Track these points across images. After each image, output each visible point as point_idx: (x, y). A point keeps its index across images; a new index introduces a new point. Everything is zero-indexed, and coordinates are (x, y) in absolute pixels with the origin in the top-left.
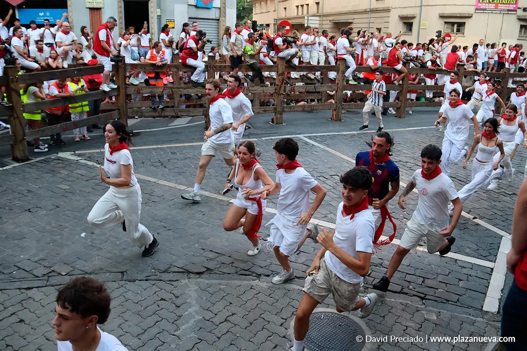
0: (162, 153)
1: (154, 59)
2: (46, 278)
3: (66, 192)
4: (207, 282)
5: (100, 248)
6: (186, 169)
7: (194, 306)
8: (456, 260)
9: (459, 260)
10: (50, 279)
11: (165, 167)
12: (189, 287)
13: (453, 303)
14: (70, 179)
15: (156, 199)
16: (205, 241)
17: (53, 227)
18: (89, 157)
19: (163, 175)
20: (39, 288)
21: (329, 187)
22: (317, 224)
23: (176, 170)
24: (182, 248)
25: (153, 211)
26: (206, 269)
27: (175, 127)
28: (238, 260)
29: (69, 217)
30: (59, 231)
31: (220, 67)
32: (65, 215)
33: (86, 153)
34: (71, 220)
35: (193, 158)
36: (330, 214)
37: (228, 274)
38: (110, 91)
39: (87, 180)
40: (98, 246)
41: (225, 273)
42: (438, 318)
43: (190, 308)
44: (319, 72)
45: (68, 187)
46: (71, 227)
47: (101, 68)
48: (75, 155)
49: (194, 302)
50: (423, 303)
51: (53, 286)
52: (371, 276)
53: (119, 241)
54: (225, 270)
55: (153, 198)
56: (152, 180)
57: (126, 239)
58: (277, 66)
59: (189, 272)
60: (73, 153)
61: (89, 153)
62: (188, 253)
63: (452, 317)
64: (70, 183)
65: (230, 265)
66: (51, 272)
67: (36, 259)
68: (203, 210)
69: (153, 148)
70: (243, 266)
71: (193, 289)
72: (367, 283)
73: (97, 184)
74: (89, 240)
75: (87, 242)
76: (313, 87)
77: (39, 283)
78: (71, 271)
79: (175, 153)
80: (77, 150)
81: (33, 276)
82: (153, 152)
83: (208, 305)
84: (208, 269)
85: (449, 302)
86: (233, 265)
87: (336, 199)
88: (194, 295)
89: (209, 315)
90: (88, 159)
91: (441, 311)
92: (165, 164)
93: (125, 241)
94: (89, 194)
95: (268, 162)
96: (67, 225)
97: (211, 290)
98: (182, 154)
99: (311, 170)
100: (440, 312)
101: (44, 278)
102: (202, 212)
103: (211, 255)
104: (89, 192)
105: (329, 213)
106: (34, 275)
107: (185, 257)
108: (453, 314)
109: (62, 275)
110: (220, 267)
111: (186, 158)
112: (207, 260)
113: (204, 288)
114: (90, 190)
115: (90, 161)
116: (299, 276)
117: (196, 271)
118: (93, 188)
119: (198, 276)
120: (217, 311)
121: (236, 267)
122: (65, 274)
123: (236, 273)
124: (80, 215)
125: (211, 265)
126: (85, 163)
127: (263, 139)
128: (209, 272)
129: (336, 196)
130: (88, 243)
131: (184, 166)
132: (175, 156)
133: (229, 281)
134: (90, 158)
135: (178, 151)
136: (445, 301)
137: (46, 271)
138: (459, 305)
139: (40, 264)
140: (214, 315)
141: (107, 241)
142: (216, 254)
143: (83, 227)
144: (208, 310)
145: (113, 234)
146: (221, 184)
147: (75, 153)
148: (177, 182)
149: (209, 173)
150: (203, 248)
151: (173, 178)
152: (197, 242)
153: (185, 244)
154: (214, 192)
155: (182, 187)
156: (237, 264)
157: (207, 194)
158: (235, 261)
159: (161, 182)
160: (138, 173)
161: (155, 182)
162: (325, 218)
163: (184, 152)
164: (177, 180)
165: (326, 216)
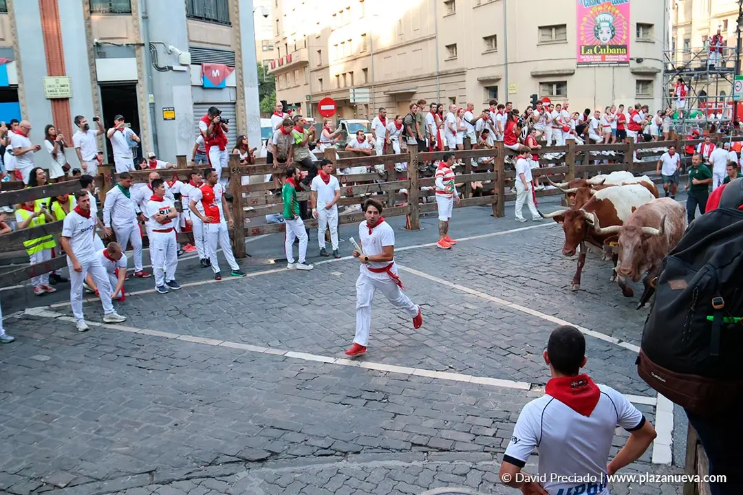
0: (178, 296)
3: (46, 365)
4: (274, 471)
5: (112, 442)
6: (215, 315)
11: (186, 316)
12: (251, 482)
14: (50, 346)
15: (181, 363)
16: (260, 415)
17: (35, 419)
19: (185, 328)
23: (203, 319)
24: (230, 427)
25: (180, 380)
26: (270, 454)
27: (189, 258)
28: (312, 436)
29: (58, 401)
30: (45, 423)
31: (248, 169)
32: (50, 399)
33: (66, 307)
34: (61, 406)
35: (223, 300)
36: (426, 358)
37: (302, 456)
39: (75, 345)
40: (107, 438)
41: (298, 456)
45: (48, 358)
46: (63, 416)
48: (51, 310)
52: (497, 435)
53: (137, 428)
54: (296, 452)
55: (175, 362)
56: (170, 335)
57: (148, 424)
59: (247, 461)
60: (46, 307)
62: (240, 433)
64: (49, 352)
65: (303, 443)
66: (41, 486)
67: (16, 468)
68: (250, 371)
70: (320, 443)
71: (257, 484)
72: (494, 447)
73: (92, 350)
74: (94, 431)
75: (89, 434)
76: (377, 187)
78: (76, 479)
79: (197, 295)
80: (53, 304)
84: (273, 453)
86: (307, 443)
87: (431, 337)
88: (259, 492)
92: (184, 312)
93: (147, 427)
94: (82, 364)
95: (330, 295)
96: (56, 413)
97: (282, 482)
98: (204, 296)
102: (249, 374)
103: (274, 433)
104: (81, 362)
105: (424, 357)
106: (14, 494)
107: (236, 440)
109: (60, 487)
110: (289, 448)
111: (213, 301)
112: (270, 440)
113: (272, 481)
114: (82, 358)
116: (400, 448)
117: (256, 459)
118: (85, 356)
119: (260, 464)
121: (312, 446)
122: (64, 485)
123: (312, 454)
124: (72, 396)
125: (276, 447)
126: (68, 321)
128: (275, 456)
129: (431, 333)
130: (93, 436)
131: (212, 311)
132: (197, 300)
133: (306, 466)
135: (199, 292)
137: (34, 485)
139: (23, 476)
141: (120, 430)
142: (281, 431)
143: (82, 413)
145: (127, 418)
146: (269, 332)
147: (50, 308)
148: (206, 335)
149: (249, 318)
150: (261, 424)
151: (200, 331)
152: (251, 417)
153: (234, 422)
154: (262, 344)
155: (215, 342)
156: (311, 441)
157: (252, 348)
158: (308, 438)
159: (184, 338)
160: (148, 328)
161: (175, 339)
162: (420, 364)
163: (209, 292)
164: (206, 333)
165: (422, 362)
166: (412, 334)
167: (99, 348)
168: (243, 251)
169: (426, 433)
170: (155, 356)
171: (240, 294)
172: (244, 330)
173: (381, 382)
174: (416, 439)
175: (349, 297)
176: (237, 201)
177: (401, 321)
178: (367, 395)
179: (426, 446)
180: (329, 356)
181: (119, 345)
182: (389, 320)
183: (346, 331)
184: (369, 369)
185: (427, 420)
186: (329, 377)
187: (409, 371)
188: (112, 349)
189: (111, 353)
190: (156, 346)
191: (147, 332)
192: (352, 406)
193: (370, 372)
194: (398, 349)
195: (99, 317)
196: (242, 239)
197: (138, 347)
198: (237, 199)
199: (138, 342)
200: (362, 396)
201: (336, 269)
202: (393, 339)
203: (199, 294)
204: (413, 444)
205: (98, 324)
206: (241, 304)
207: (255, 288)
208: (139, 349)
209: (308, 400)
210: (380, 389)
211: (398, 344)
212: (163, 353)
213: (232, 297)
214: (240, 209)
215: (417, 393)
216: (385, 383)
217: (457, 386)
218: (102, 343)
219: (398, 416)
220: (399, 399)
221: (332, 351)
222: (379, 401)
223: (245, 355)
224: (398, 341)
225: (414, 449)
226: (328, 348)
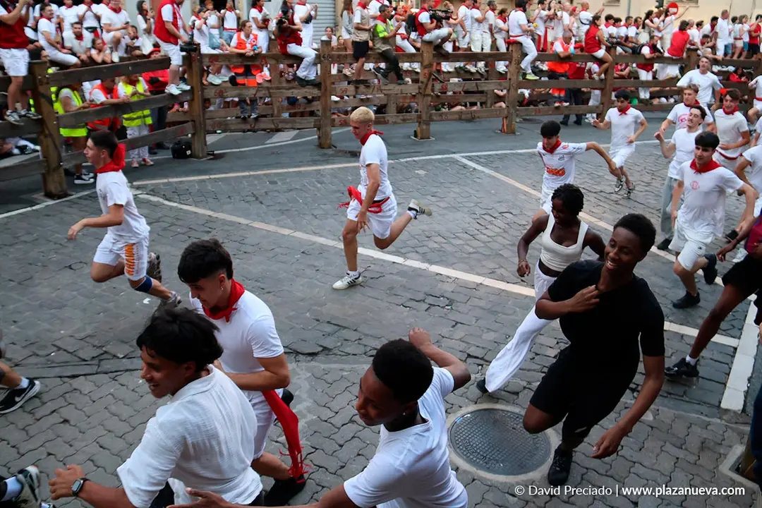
0: (256, 182)
1: (243, 46)
2: (95, 362)
4: (323, 366)
6: (291, 205)
7: (305, 401)
8: (682, 336)
9: (687, 335)
10: (102, 363)
11: (261, 203)
12: (299, 375)
13: (677, 397)
15: (250, 249)
16: (319, 309)
17: (104, 291)
18: (153, 190)
19: (258, 215)
20: (88, 377)
21: (498, 230)
22: (481, 284)
23: (277, 207)
24: (286, 318)
25: (245, 266)
26: (321, 349)
27: (273, 145)
28: (367, 335)
30: (112, 296)
31: (339, 56)
33: (147, 185)
35: (301, 190)
36: (499, 268)
37: (353, 355)
38: (180, 94)
41: (349, 354)
42: (655, 418)
43: (299, 403)
44: (483, 63)
47: (166, 61)
49: (304, 396)
50: (633, 396)
51: (107, 373)
54: (348, 350)
55: (244, 248)
56: (243, 221)
58: (422, 55)
59: (298, 353)
61: (153, 184)
62: (295, 325)
63: (677, 417)
65: (356, 342)
66: (102, 354)
67: (82, 335)
68: (316, 264)
69: (244, 177)
70: (374, 343)
71: (304, 377)
73: (165, 229)
75: (151, 310)
76: (475, 84)
77: (87, 370)
78: (133, 352)
79: (275, 183)
80: (135, 181)
81: (79, 360)
82: (244, 182)
83: (326, 399)
84: (325, 348)
85: (672, 396)
86: (360, 342)
87: (508, 247)
88: (306, 385)
89: (327, 414)
90: (151, 193)
91: (660, 408)
92: (260, 199)
94: (153, 243)
95: (410, 194)
96: (123, 287)
97: (329, 378)
98: (284, 184)
99: (472, 205)
100: (658, 410)
101: (93, 362)
102: (315, 267)
103: (329, 329)
104: (153, 241)
105: (497, 267)
106: (79, 358)
107: (291, 331)
108: (676, 412)
109: (118, 358)
110: (342, 345)
111: (291, 190)
112: (324, 335)
113: (319, 375)
114: (155, 236)
115: (154, 195)
117: (307, 352)
118: (158, 234)
119: (309, 358)
120: (338, 408)
121: (366, 346)
122: (122, 356)
123: (365, 353)
125: (328, 343)
126: (147, 199)
127: (402, 160)
128: (327, 352)
129: (508, 242)
131: (288, 200)
132: (275, 187)
133: (356, 366)
134: (153, 192)
135: (279, 179)
136: (666, 395)
137: (95, 353)
138: (687, 399)
139: (88, 343)
140: (334, 414)
142: (336, 327)
144: (324, 406)
147: (132, 185)
148: (278, 224)
149: (323, 210)
150: (317, 318)
151: (272, 219)
152: (309, 311)
153: (291, 313)
154: (332, 238)
155: (286, 232)
156: (364, 341)
157: (322, 240)
158: (363, 337)
159: (257, 225)
160: (222, 212)
161: (247, 225)
162: (492, 274)
163: (288, 181)
164: (278, 221)
165: (493, 272)
166: (489, 242)
167: (172, 228)
168: (328, 142)
169: (484, 346)
170: (225, 241)
171: (319, 185)
172: (316, 222)
173: (448, 288)
174: (473, 351)
175: (429, 197)
176: (326, 90)
177: (479, 227)
178: (430, 300)
179: (482, 359)
180: (399, 256)
181: (191, 227)
182: (467, 225)
183: (420, 232)
184: (437, 274)
185: (488, 332)
186: (395, 277)
187: (478, 279)
188: (185, 230)
189: (183, 234)
190: (228, 231)
191: (221, 216)
192: (415, 309)
193: (437, 277)
194: (472, 256)
195: (177, 197)
196: (328, 129)
197: (210, 230)
198: (326, 87)
199: (210, 225)
200: (426, 301)
201: (421, 168)
202: (468, 245)
203: (278, 181)
204: (469, 356)
205: (175, 204)
206: (319, 195)
207: (335, 180)
208: (210, 232)
209: (370, 299)
210: (445, 295)
211: (471, 250)
212: (233, 238)
213: (311, 188)
214: (328, 98)
215: (482, 303)
216: (452, 290)
217: (527, 300)
218: (176, 223)
219: (459, 325)
220: (462, 308)
221: (402, 251)
222: (443, 307)
223: (312, 247)
224: (474, 248)
225: (469, 360)
226: (399, 248)
